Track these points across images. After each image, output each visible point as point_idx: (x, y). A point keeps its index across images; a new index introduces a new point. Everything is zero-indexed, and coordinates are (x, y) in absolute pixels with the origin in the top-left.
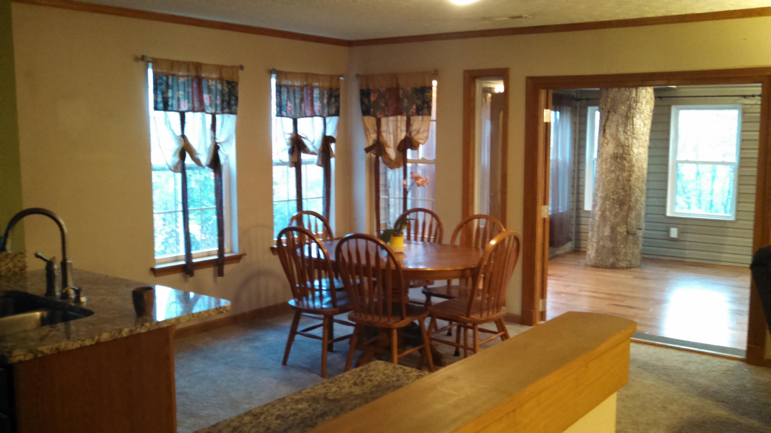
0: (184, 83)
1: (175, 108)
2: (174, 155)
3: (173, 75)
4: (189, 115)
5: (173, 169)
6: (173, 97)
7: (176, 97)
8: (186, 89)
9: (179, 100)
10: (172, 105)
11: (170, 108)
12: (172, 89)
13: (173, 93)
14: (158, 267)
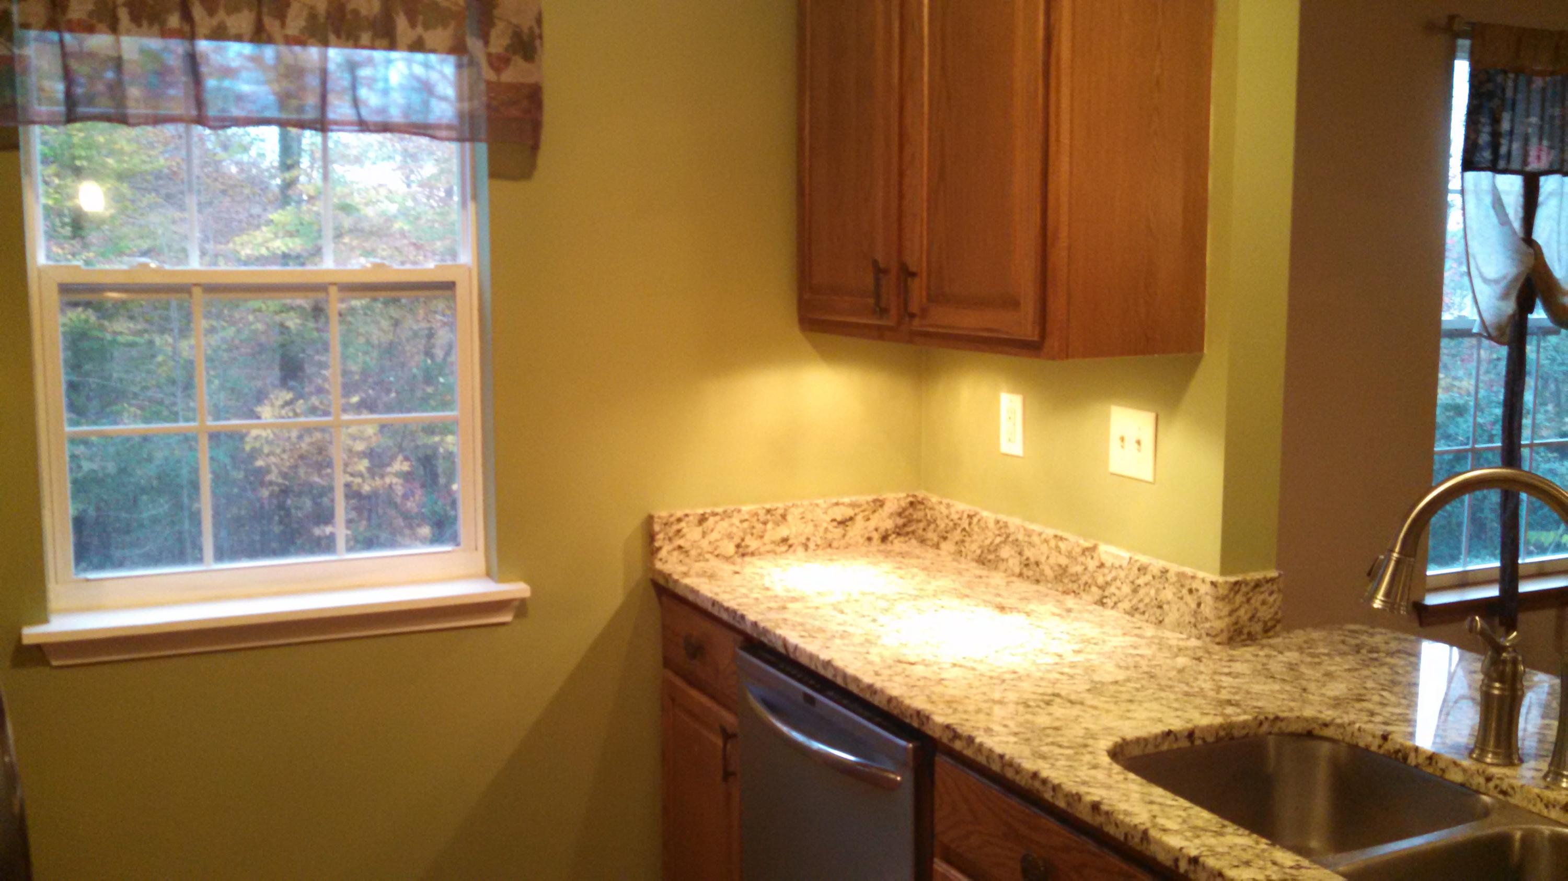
0: (1544, 90)
1: (1516, 164)
2: (1505, 296)
3: (1518, 72)
4: (1548, 184)
5: (1494, 333)
6: (1511, 133)
7: (1519, 130)
8: (1549, 111)
9: (1526, 140)
10: (1509, 153)
11: (1502, 164)
12: (1513, 108)
13: (1512, 121)
14: (1433, 600)
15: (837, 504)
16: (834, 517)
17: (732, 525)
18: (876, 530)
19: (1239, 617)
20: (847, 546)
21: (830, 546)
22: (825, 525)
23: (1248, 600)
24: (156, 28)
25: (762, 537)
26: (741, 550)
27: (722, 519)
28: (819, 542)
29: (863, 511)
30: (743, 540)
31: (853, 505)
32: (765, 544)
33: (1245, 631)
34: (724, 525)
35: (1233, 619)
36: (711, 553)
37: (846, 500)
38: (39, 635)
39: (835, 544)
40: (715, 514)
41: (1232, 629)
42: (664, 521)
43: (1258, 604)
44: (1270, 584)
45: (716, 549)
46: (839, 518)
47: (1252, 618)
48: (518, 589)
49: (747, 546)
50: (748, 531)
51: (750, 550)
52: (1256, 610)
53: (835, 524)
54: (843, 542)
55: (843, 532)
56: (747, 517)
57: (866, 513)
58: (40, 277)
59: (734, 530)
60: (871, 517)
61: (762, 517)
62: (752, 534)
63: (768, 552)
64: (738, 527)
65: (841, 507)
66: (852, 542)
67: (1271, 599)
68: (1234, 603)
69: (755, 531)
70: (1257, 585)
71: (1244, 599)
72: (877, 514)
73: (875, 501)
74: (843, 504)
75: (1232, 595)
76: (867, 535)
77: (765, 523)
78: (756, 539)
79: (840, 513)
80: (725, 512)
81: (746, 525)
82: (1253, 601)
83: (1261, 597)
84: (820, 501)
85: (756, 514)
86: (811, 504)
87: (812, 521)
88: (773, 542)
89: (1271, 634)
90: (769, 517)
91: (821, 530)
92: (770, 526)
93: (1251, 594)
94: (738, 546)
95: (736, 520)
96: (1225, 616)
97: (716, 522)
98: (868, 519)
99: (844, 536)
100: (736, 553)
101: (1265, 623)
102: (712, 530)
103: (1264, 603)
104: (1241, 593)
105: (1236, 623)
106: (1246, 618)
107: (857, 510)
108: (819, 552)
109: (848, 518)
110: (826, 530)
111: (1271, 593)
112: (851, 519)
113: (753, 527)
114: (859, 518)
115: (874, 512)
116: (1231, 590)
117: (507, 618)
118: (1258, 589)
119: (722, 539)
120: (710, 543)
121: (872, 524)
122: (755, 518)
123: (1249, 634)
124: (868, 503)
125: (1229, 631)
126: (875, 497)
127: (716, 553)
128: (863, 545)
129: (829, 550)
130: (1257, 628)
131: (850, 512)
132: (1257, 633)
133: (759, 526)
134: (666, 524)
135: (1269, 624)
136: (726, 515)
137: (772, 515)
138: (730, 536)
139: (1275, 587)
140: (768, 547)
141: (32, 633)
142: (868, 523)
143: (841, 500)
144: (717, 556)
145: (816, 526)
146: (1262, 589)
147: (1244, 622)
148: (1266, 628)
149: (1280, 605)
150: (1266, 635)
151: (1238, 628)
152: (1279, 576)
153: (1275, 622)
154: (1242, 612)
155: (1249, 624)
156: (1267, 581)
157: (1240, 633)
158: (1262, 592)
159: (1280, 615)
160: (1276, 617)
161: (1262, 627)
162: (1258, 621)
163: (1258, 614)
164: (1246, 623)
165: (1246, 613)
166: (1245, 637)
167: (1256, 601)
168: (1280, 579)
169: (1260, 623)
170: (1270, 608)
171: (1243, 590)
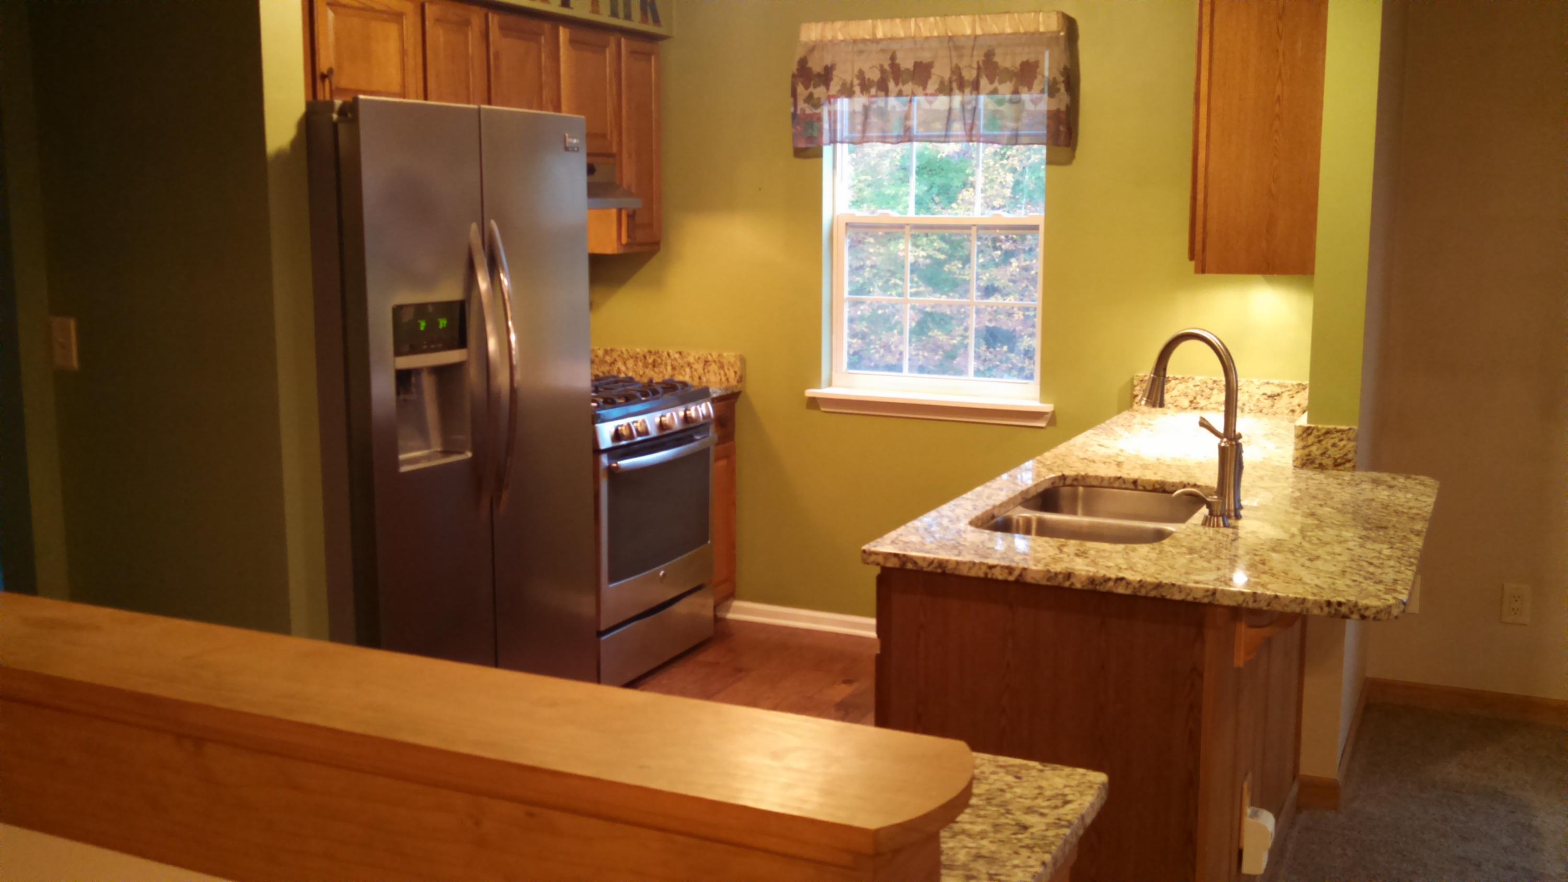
15: (1268, 383)
16: (1265, 392)
17: (1187, 387)
18: (1299, 405)
19: (1311, 451)
20: (1275, 414)
21: (1261, 411)
22: (1258, 396)
23: (1320, 442)
24: (868, 95)
25: (1209, 398)
26: (1193, 405)
27: (1181, 383)
28: (1252, 408)
29: (1289, 391)
30: (1195, 398)
31: (1280, 385)
32: (1211, 403)
33: (1317, 462)
34: (1181, 387)
35: (1306, 451)
36: (1173, 404)
37: (1276, 381)
38: (815, 393)
39: (1265, 411)
40: (1176, 379)
41: (1305, 458)
42: (1141, 379)
43: (1329, 446)
44: (1340, 433)
45: (1175, 401)
46: (1269, 393)
47: (1323, 454)
48: (1048, 407)
49: (1198, 403)
50: (1199, 393)
51: (1200, 405)
52: (1327, 449)
53: (1266, 397)
54: (1271, 410)
55: (1272, 403)
56: (1198, 383)
57: (1291, 392)
58: (838, 220)
59: (1189, 391)
60: (1295, 395)
61: (1210, 385)
62: (1202, 396)
63: (1214, 409)
64: (1192, 389)
65: (1271, 385)
66: (1278, 411)
68: (1307, 441)
69: (1204, 394)
70: (1328, 432)
71: (1316, 440)
72: (1300, 394)
73: (1299, 385)
74: (1272, 384)
75: (1305, 435)
76: (1291, 408)
77: (1212, 389)
78: (1205, 399)
79: (1270, 390)
80: (1183, 378)
81: (1198, 388)
82: (1324, 443)
83: (1332, 441)
84: (1255, 380)
85: (1206, 382)
86: (1248, 381)
87: (1248, 392)
88: (1217, 403)
89: (1340, 468)
90: (1215, 385)
91: (1255, 399)
92: (1215, 392)
93: (1322, 438)
94: (1191, 402)
95: (1190, 384)
96: (1300, 449)
97: (1177, 384)
98: (1293, 397)
99: (1272, 406)
100: (1190, 406)
101: (1335, 460)
102: (1173, 389)
103: (1334, 445)
104: (1313, 435)
105: (1309, 455)
106: (1318, 453)
107: (1283, 390)
108: (1252, 414)
109: (1276, 394)
110: (1258, 400)
111: (1341, 440)
112: (1278, 395)
113: (1203, 391)
114: (1285, 395)
115: (1298, 392)
116: (1304, 432)
117: (1042, 424)
118: (1328, 435)
119: (1180, 396)
120: (1171, 397)
121: (1296, 401)
122: (1205, 385)
123: (1321, 464)
124: (1293, 385)
125: (1302, 460)
126: (1299, 382)
127: (1175, 404)
128: (1287, 414)
129: (1260, 414)
130: (1329, 462)
131: (1278, 390)
132: (1327, 465)
133: (1207, 391)
134: (1142, 381)
135: (1339, 461)
136: (1183, 380)
137: (1217, 385)
138: (1186, 395)
139: (1344, 436)
140: (1214, 406)
141: (811, 392)
142: (1292, 400)
143: (1271, 381)
144: (1176, 406)
145: (1250, 396)
146: (1333, 436)
147: (1316, 455)
148: (1336, 463)
149: (1349, 449)
150: (1336, 468)
151: (1311, 459)
152: (1350, 429)
153: (1343, 461)
154: (1314, 448)
155: (1320, 458)
156: (1338, 431)
157: (1313, 462)
158: (1333, 438)
159: (1350, 456)
160: (1345, 457)
161: (1333, 462)
162: (1329, 457)
163: (1329, 453)
164: (1318, 457)
165: (1317, 450)
166: (1317, 466)
167: (1327, 444)
168: (1351, 431)
169: (1331, 459)
170: (1340, 450)
171: (1315, 433)
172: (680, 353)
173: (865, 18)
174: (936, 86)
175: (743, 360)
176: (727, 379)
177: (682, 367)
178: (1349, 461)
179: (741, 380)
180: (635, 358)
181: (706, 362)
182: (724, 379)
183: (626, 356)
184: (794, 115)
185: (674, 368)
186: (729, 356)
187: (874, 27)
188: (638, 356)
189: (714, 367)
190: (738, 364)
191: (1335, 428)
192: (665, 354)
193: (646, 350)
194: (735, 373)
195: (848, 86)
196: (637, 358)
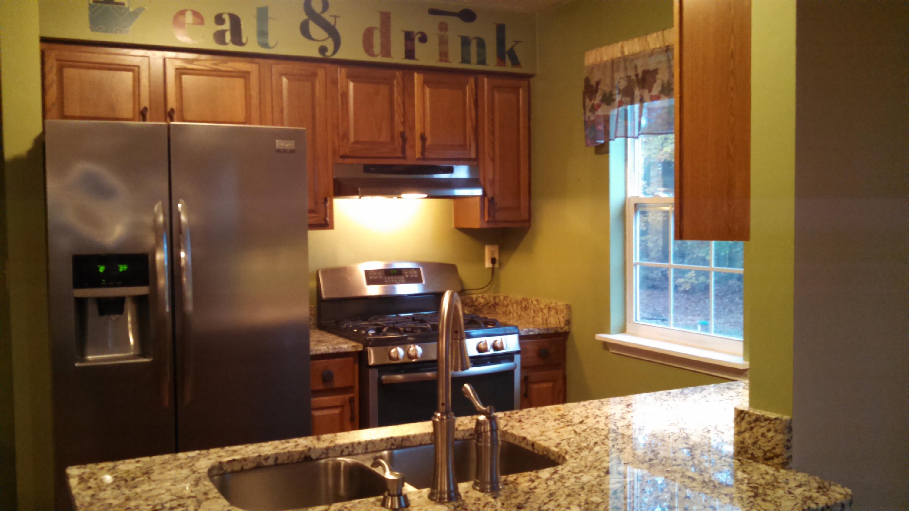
19: (744, 438)
23: (751, 429)
33: (750, 452)
43: (759, 435)
44: (767, 422)
47: (754, 443)
52: (758, 439)
58: (629, 201)
67: (770, 434)
68: (742, 426)
70: (760, 419)
71: (749, 426)
75: (741, 419)
82: (755, 430)
83: (761, 430)
89: (769, 462)
101: (765, 452)
103: (763, 435)
104: (745, 420)
105: (742, 443)
106: (750, 442)
111: (769, 430)
116: (742, 415)
118: (758, 423)
123: (752, 455)
130: (759, 454)
132: (759, 457)
135: (769, 454)
139: (771, 426)
146: (762, 424)
147: (749, 444)
148: (766, 457)
149: (777, 443)
150: (766, 462)
151: (744, 447)
152: (776, 419)
153: (772, 455)
154: (747, 435)
155: (752, 448)
156: (767, 419)
157: (746, 452)
158: (762, 427)
159: (778, 451)
160: (773, 451)
161: (763, 454)
162: (759, 448)
163: (759, 443)
164: (750, 446)
165: (750, 437)
166: (749, 456)
167: (757, 432)
168: (778, 422)
169: (761, 451)
170: (769, 442)
171: (747, 419)
172: (537, 300)
173: (617, 42)
174: (660, 88)
175: (569, 307)
176: (560, 322)
177: (538, 311)
178: (778, 456)
179: (568, 322)
180: (516, 302)
181: (550, 308)
182: (558, 322)
183: (513, 301)
184: (585, 122)
185: (534, 312)
186: (561, 305)
187: (622, 47)
188: (518, 301)
189: (553, 312)
190: (565, 311)
191: (763, 416)
192: (530, 301)
193: (522, 297)
194: (564, 317)
195: (608, 95)
196: (517, 303)
